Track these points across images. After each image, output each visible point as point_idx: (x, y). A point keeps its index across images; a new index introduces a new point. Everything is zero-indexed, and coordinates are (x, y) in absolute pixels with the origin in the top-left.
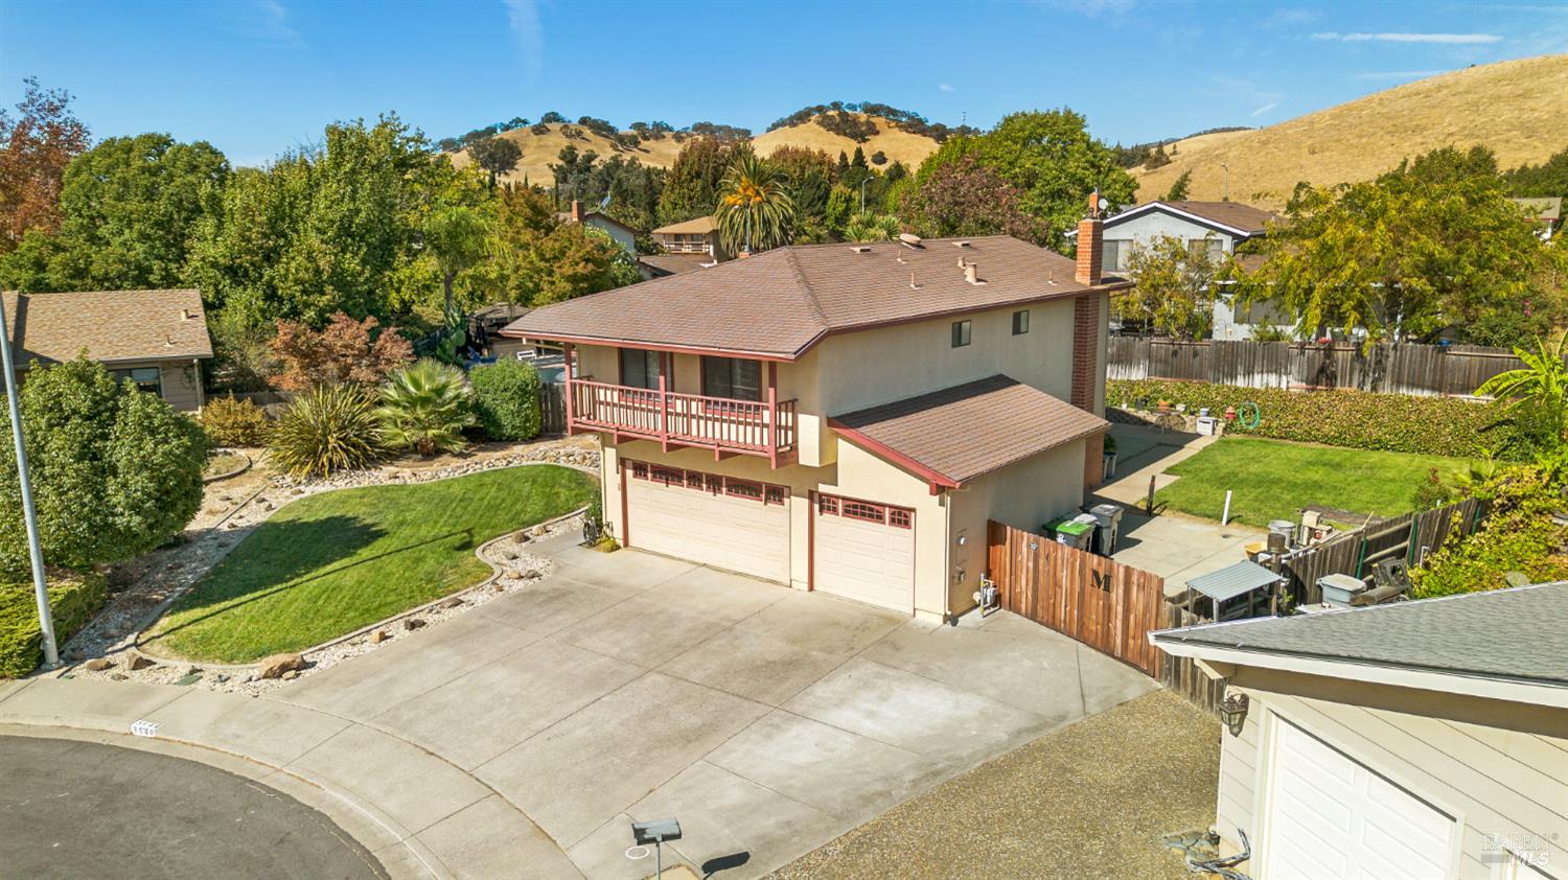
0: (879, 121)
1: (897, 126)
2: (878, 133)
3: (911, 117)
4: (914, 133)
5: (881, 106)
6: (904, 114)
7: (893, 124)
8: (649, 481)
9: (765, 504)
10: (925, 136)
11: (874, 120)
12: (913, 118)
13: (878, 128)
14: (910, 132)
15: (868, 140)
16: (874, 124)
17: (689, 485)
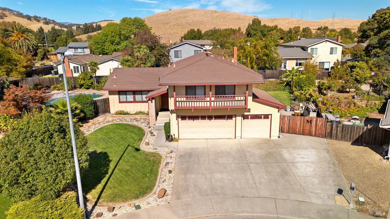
0: (7, 13)
1: (13, 15)
2: (7, 16)
3: (17, 12)
4: (20, 17)
5: (6, 8)
6: (15, 11)
7: (11, 14)
8: (187, 120)
9: (227, 120)
10: (24, 18)
11: (5, 12)
12: (18, 12)
13: (6, 15)
14: (18, 17)
15: (4, 18)
16: (5, 14)
17: (201, 119)
